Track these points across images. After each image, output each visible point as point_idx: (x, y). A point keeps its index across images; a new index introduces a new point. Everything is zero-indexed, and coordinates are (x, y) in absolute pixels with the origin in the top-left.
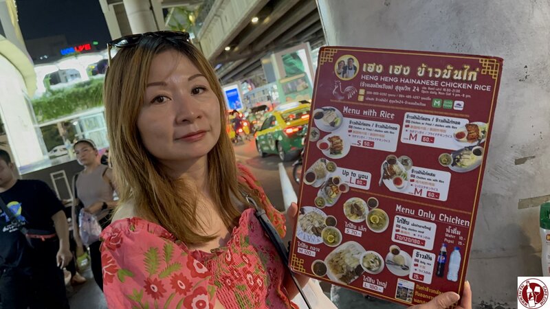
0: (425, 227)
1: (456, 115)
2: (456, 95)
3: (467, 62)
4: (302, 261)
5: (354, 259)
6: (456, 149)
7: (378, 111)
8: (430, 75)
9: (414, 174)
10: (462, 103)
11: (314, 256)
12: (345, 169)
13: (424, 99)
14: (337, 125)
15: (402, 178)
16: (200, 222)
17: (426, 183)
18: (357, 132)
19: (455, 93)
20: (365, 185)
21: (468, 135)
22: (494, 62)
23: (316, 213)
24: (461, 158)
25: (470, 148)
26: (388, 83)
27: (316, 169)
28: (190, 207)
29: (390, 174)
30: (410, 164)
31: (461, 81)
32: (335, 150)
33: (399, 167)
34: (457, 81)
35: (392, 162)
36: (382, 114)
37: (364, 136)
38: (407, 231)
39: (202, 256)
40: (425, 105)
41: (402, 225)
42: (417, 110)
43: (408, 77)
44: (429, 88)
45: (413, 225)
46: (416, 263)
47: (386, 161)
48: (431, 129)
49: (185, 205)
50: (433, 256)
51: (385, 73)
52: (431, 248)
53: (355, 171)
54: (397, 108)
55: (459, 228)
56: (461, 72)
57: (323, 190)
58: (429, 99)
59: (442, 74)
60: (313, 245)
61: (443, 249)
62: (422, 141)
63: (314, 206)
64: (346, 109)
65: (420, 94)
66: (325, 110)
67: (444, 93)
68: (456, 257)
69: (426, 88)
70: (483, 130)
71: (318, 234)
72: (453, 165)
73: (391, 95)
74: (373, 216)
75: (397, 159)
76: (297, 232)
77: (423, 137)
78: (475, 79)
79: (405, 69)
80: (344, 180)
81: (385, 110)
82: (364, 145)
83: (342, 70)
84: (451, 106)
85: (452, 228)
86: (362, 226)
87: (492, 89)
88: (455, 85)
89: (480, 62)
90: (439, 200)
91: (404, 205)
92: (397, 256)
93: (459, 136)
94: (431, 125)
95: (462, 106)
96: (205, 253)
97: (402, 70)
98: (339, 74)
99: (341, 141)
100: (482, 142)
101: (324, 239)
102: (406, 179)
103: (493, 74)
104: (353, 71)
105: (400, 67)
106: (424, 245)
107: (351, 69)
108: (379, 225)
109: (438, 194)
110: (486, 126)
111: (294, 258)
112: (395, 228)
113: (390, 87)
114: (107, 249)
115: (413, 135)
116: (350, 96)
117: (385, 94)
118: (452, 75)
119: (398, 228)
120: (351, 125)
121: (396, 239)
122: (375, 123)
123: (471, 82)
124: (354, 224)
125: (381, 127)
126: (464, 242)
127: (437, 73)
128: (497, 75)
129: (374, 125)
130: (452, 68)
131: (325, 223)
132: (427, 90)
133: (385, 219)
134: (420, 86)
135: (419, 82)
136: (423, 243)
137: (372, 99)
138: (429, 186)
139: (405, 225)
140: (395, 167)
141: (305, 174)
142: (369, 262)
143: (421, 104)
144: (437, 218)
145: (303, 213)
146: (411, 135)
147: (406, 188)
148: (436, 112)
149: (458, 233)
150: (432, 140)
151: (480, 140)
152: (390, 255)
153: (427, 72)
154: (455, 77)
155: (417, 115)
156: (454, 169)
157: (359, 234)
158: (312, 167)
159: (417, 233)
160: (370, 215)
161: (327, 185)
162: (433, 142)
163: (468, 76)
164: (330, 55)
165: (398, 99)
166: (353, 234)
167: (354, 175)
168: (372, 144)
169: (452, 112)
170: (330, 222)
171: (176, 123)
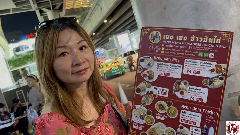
0: (196, 115)
1: (210, 60)
2: (210, 50)
3: (215, 34)
4: (135, 132)
5: (161, 131)
6: (211, 77)
7: (171, 58)
8: (197, 41)
9: (190, 89)
10: (213, 54)
11: (141, 130)
12: (155, 87)
13: (194, 52)
14: (151, 65)
15: (184, 91)
16: (85, 113)
17: (196, 94)
18: (161, 69)
19: (210, 49)
20: (166, 95)
21: (217, 70)
22: (229, 34)
23: (141, 109)
24: (213, 81)
25: (218, 77)
26: (176, 45)
27: (141, 87)
28: (80, 105)
29: (178, 89)
30: (188, 84)
31: (213, 44)
32: (151, 77)
33: (182, 86)
34: (211, 43)
35: (179, 83)
36: (173, 60)
37: (164, 70)
38: (187, 117)
39: (86, 130)
40: (195, 55)
41: (184, 114)
42: (191, 58)
43: (186, 42)
44: (197, 47)
45: (190, 114)
46: (192, 133)
47: (176, 83)
48: (198, 67)
49: (77, 104)
50: (200, 130)
51: (174, 39)
52: (199, 126)
53: (160, 88)
54: (181, 57)
55: (213, 116)
56: (212, 39)
57: (145, 97)
58: (196, 52)
59: (203, 40)
60: (140, 124)
61: (205, 126)
62: (194, 73)
63: (140, 105)
64: (155, 57)
65: (192, 50)
66: (145, 58)
67: (204, 50)
68: (211, 130)
69: (195, 47)
70: (224, 68)
71: (143, 119)
72: (209, 85)
73: (178, 51)
74: (170, 110)
75: (181, 82)
76: (132, 118)
77: (194, 71)
78: (219, 42)
79: (184, 38)
80: (155, 92)
81: (175, 58)
82: (164, 75)
83: (153, 38)
84: (208, 56)
85: (209, 116)
86: (165, 115)
87: (228, 47)
88: (210, 45)
89: (222, 34)
90: (203, 102)
91: (185, 105)
92: (182, 130)
93: (212, 71)
94: (198, 65)
95: (213, 56)
96: (87, 128)
97: (183, 38)
98: (152, 40)
99: (153, 73)
100: (224, 73)
101: (146, 122)
102: (186, 92)
103: (229, 40)
104: (159, 39)
105: (182, 37)
106: (195, 124)
107: (158, 38)
108: (173, 114)
109: (202, 99)
110: (226, 66)
111: (131, 130)
112: (181, 116)
113: (177, 47)
114: (38, 129)
115: (189, 70)
116: (157, 51)
117: (174, 50)
118: (208, 40)
119: (182, 116)
120: (158, 65)
121: (181, 121)
122: (170, 64)
123: (218, 44)
124: (161, 114)
125: (173, 66)
126: (216, 123)
127: (201, 39)
128: (231, 40)
129: (170, 65)
130: (208, 37)
131: (146, 113)
132: (196, 48)
133: (176, 111)
134: (192, 46)
135: (191, 44)
136: (195, 123)
137: (168, 52)
138: (197, 95)
139: (186, 115)
140: (180, 86)
141: (136, 89)
142: (168, 133)
143: (193, 55)
144: (202, 111)
145: (135, 108)
146: (188, 70)
147: (186, 97)
148: (200, 59)
149: (213, 118)
150: (198, 72)
151: (222, 73)
152: (179, 129)
153: (195, 39)
154: (209, 42)
155: (191, 60)
156: (210, 87)
157: (163, 119)
158: (139, 85)
159: (192, 119)
160: (169, 109)
161: (147, 95)
162: (199, 74)
163: (216, 41)
164: (147, 31)
165: (182, 52)
166: (160, 119)
167: (160, 90)
168: (169, 74)
169: (208, 59)
170: (149, 113)
171: (73, 66)
